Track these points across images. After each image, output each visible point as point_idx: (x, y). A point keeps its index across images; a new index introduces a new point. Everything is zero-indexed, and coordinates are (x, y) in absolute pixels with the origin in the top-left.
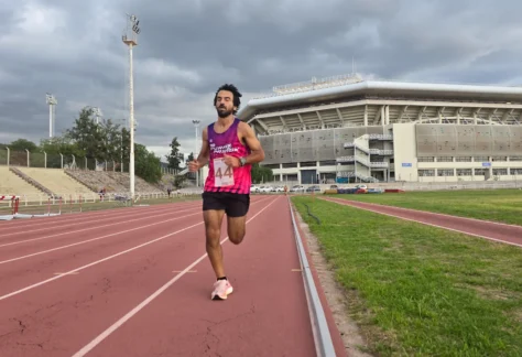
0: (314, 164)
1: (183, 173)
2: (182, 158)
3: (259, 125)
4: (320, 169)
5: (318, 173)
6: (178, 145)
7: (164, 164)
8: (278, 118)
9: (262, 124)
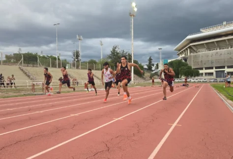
0: (224, 67)
1: (154, 72)
2: (153, 66)
3: (192, 48)
4: (227, 70)
5: (225, 72)
6: (151, 60)
7: (145, 69)
8: (203, 44)
9: (194, 48)
